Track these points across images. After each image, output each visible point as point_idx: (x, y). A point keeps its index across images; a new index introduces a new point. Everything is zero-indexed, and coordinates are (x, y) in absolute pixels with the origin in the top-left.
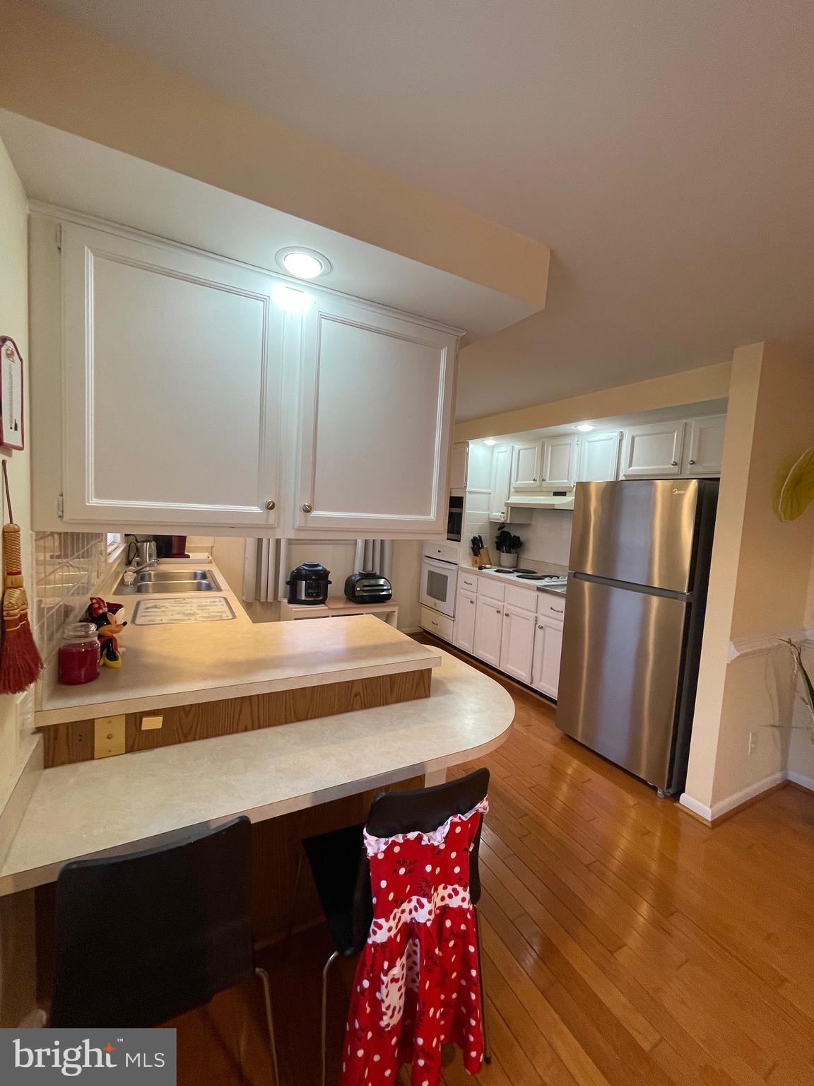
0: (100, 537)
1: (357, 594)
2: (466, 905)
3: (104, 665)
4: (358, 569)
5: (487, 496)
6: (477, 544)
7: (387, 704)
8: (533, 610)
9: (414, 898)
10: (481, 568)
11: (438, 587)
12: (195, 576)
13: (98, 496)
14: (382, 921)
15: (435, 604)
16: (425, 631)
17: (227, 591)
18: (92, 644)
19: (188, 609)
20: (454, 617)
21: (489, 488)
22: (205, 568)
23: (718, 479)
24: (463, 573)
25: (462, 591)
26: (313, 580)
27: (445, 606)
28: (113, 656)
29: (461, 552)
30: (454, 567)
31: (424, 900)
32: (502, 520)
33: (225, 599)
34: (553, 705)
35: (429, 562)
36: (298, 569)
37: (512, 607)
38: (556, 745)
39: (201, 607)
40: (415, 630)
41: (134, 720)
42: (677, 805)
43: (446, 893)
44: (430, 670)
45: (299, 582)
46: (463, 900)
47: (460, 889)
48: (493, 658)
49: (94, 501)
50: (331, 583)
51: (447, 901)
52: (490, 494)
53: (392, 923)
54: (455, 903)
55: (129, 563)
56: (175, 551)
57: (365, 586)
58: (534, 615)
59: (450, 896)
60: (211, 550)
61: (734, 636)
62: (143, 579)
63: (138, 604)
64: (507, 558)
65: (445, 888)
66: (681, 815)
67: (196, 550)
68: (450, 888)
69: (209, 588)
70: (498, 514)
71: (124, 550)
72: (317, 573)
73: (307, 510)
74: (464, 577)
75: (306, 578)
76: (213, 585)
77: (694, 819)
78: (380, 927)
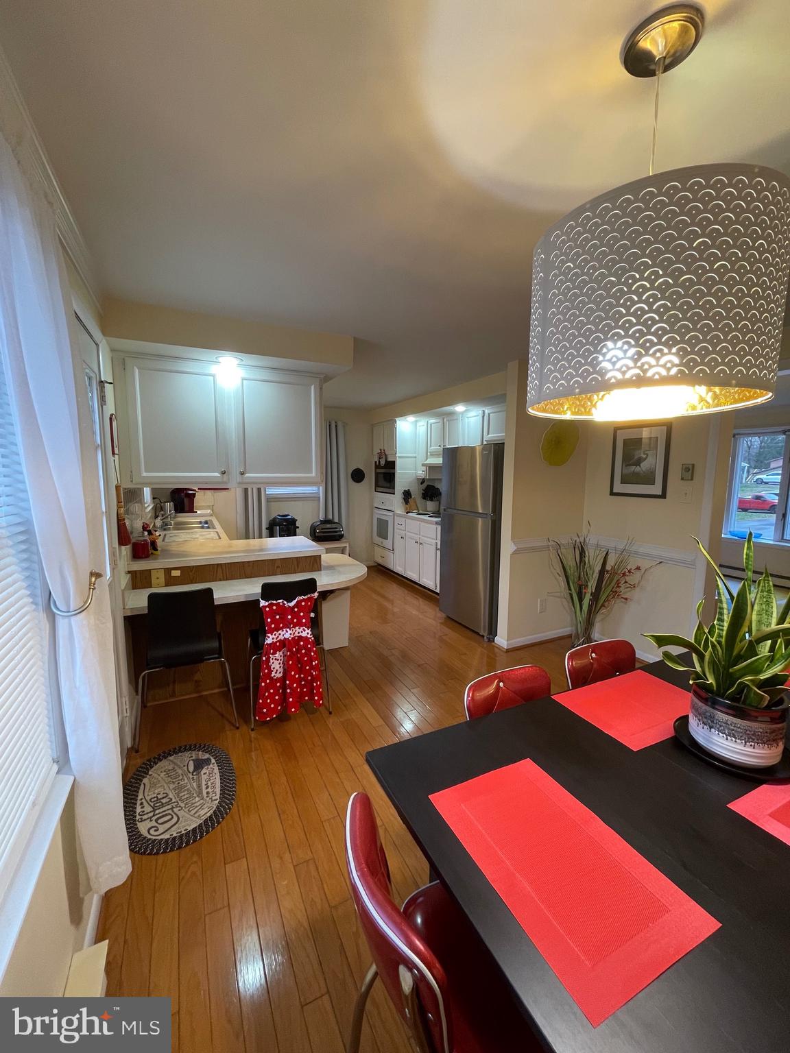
0: (141, 490)
1: (317, 534)
2: (309, 636)
3: (152, 553)
4: (322, 517)
5: (414, 459)
6: (407, 495)
7: (295, 573)
8: (435, 538)
9: (285, 630)
10: (407, 513)
11: (383, 529)
12: (200, 523)
13: (146, 472)
14: (269, 635)
15: (382, 543)
16: (379, 565)
17: (219, 528)
18: (146, 540)
19: (194, 536)
20: (393, 550)
21: (415, 453)
22: (207, 519)
23: (503, 443)
24: (398, 518)
25: (398, 531)
26: (285, 525)
27: (388, 543)
28: (156, 549)
29: (395, 501)
30: (391, 514)
31: (288, 629)
32: (423, 477)
33: (217, 532)
34: (436, 596)
35: (378, 512)
36: (275, 519)
37: (426, 539)
38: (441, 623)
39: (201, 535)
40: (372, 564)
41: (168, 571)
42: (493, 644)
43: (300, 631)
44: (320, 556)
45: (275, 527)
46: (308, 634)
47: (306, 629)
48: (415, 575)
49: (145, 474)
50: (298, 527)
51: (301, 634)
52: (415, 457)
53: (273, 636)
54: (304, 634)
55: (156, 517)
56: (187, 508)
57: (322, 529)
58: (435, 541)
59: (302, 632)
60: (212, 508)
61: (513, 538)
62: (166, 525)
63: (165, 535)
64: (431, 505)
65: (299, 628)
66: (496, 650)
67: (201, 508)
68: (302, 628)
69: (208, 528)
70: (421, 473)
71: (152, 508)
72: (287, 520)
73: (242, 474)
74: (398, 520)
75: (279, 525)
76: (211, 526)
77: (499, 648)
78: (269, 637)
